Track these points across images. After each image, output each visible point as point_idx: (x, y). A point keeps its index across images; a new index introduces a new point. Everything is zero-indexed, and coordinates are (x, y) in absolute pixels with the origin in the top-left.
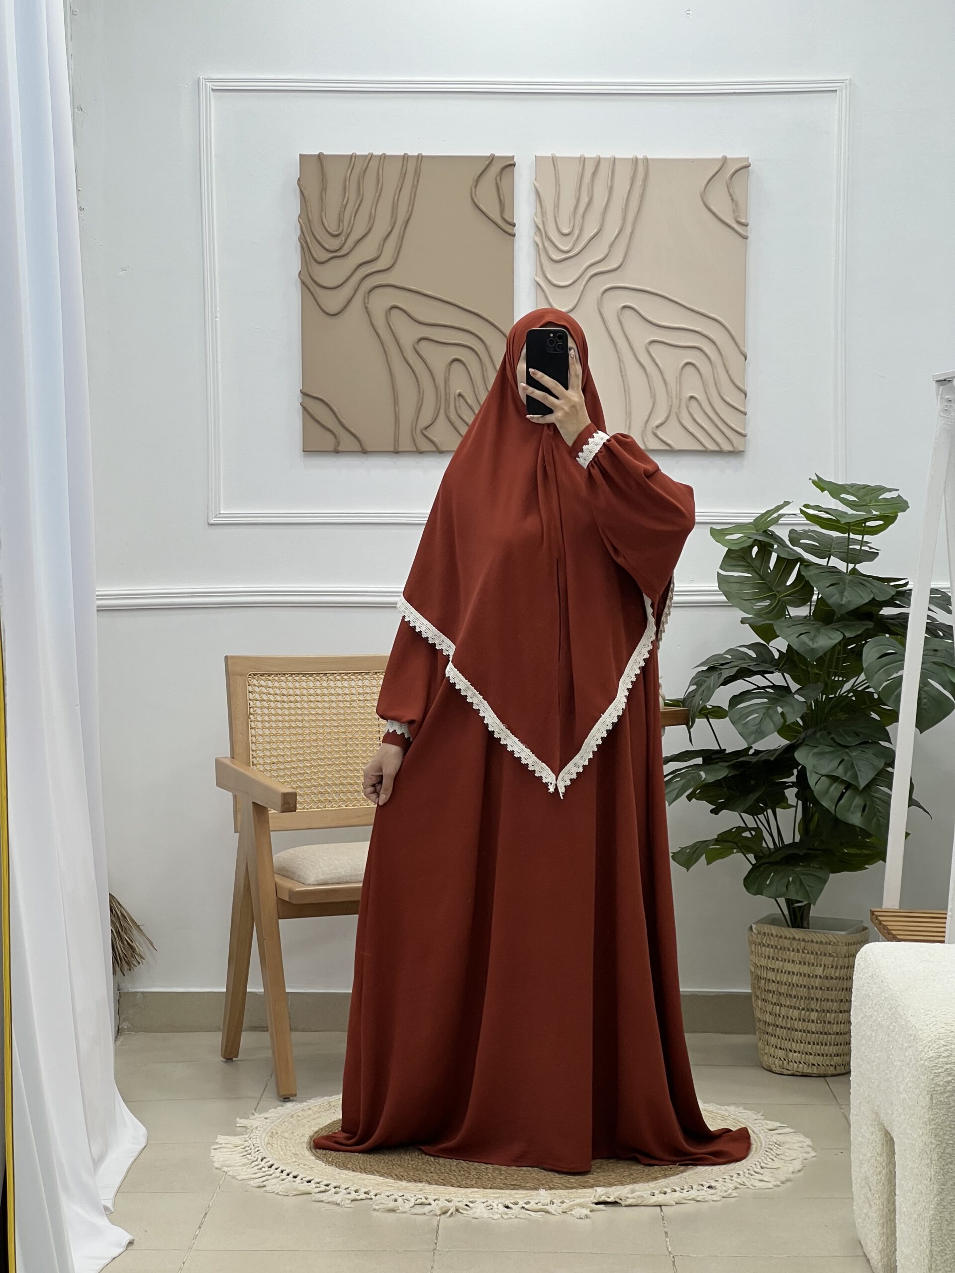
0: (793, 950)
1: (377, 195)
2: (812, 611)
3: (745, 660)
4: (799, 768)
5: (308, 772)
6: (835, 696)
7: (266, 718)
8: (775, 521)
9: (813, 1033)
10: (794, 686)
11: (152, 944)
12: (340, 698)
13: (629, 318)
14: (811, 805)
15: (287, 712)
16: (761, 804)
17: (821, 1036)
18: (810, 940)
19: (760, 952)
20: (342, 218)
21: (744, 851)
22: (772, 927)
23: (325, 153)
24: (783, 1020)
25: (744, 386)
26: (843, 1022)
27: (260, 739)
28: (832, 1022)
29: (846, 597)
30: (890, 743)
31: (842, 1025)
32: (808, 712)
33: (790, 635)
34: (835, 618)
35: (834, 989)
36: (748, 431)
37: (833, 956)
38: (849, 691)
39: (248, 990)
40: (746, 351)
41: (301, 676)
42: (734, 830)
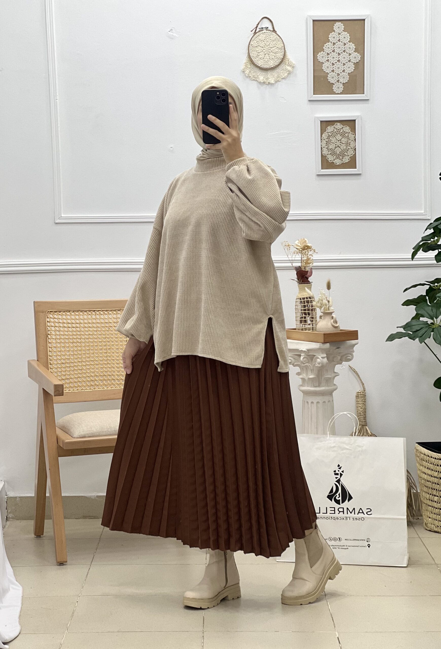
12: (103, 325)
15: (71, 333)
27: (54, 349)
41: (79, 312)
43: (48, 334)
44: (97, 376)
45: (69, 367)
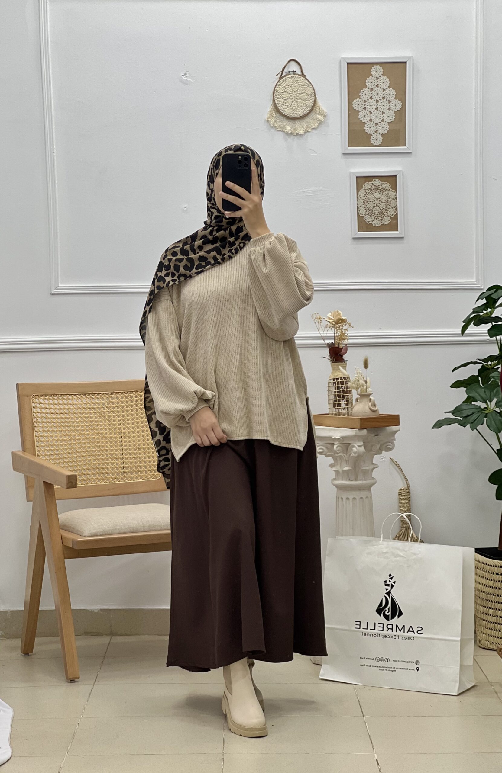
7: (45, 425)
27: (42, 439)
43: (35, 422)
44: (89, 469)
45: (59, 459)
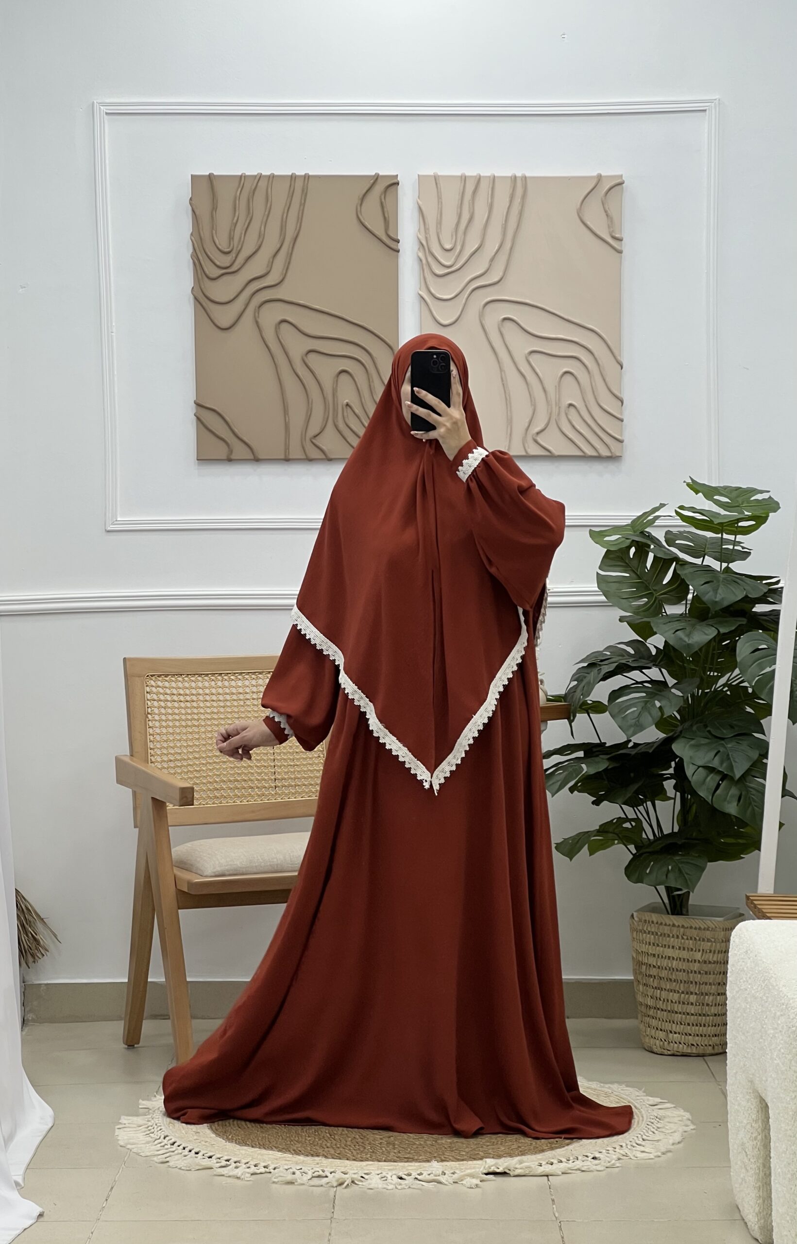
0: (673, 936)
1: (267, 213)
2: (688, 609)
3: (623, 656)
4: (677, 760)
5: (204, 769)
6: (711, 691)
7: (164, 717)
8: (651, 523)
9: (692, 1015)
10: (671, 681)
11: (55, 936)
12: (235, 697)
13: (509, 329)
14: (689, 796)
15: (183, 711)
16: (640, 796)
17: (700, 1017)
18: (689, 926)
19: (641, 939)
20: (232, 236)
21: (625, 842)
22: (653, 915)
23: (215, 174)
24: (663, 1003)
25: (621, 393)
26: (721, 1004)
27: (158, 738)
28: (711, 1004)
29: (720, 594)
30: (764, 734)
31: (720, 1007)
32: (685, 706)
33: (666, 632)
34: (710, 615)
35: (712, 973)
36: (626, 437)
37: (711, 941)
38: (724, 685)
39: (149, 980)
40: (622, 360)
41: (197, 676)
42: (615, 821)
43: (148, 713)
